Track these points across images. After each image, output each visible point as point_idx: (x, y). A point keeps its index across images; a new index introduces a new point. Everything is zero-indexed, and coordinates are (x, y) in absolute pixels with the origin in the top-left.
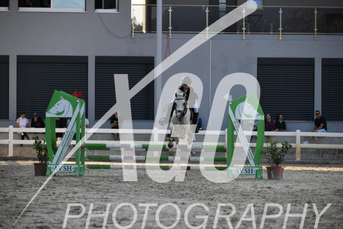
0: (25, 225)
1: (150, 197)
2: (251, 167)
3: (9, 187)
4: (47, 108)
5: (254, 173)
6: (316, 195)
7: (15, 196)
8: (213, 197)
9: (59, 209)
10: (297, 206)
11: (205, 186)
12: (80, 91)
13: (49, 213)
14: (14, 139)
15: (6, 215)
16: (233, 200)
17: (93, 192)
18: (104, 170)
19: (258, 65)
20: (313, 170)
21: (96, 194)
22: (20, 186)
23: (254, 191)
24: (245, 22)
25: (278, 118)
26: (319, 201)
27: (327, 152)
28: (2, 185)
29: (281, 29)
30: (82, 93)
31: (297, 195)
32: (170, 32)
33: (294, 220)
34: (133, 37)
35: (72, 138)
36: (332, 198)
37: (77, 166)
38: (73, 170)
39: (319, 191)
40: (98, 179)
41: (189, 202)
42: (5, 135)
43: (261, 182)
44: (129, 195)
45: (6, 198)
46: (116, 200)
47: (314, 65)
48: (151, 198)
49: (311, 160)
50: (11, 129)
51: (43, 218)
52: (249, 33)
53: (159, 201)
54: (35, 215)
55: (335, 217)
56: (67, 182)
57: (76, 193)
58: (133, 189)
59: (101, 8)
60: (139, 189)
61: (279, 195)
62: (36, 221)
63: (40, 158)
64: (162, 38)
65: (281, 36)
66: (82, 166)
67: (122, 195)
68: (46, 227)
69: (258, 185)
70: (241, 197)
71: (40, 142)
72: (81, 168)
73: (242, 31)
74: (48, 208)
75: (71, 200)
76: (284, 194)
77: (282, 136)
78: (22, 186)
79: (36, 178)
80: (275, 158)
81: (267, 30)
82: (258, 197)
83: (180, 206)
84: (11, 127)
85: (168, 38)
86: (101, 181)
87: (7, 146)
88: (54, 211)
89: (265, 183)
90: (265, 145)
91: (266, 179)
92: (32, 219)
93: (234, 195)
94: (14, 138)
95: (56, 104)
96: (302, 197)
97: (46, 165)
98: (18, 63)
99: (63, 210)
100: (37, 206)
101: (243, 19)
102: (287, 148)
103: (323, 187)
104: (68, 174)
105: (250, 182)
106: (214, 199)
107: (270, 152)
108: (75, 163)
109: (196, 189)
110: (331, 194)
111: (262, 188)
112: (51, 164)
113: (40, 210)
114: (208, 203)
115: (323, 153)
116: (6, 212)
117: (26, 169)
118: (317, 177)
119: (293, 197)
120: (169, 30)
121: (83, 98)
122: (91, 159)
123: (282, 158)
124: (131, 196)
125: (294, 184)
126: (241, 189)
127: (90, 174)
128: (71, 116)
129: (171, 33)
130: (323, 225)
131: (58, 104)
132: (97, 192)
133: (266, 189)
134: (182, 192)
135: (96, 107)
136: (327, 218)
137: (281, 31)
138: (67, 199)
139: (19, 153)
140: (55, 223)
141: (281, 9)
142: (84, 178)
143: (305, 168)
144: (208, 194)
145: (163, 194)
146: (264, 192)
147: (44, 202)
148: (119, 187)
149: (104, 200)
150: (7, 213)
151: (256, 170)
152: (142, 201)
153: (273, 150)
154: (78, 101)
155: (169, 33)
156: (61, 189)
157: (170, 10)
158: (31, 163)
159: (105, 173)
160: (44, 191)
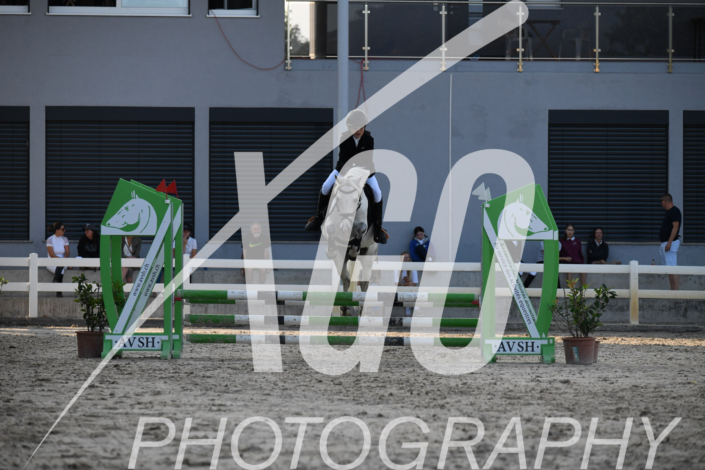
0: (41, 462)
1: (312, 402)
2: (531, 338)
3: (20, 382)
4: (102, 217)
5: (537, 350)
6: (662, 396)
7: (29, 401)
8: (445, 401)
9: (116, 428)
10: (618, 420)
11: (431, 379)
12: (172, 180)
13: (94, 436)
14: (39, 281)
15: (5, 441)
16: (486, 407)
17: (194, 393)
18: (226, 345)
19: (550, 125)
20: (663, 345)
21: (201, 395)
22: (43, 380)
23: (533, 389)
24: (523, 35)
25: (593, 236)
26: (667, 410)
27: (696, 308)
28: (7, 378)
29: (597, 50)
30: (178, 185)
31: (622, 398)
32: (366, 56)
33: (607, 450)
34: (289, 67)
35: (156, 278)
36: (694, 404)
37: (166, 338)
38: (157, 346)
39: (669, 388)
40: (209, 364)
41: (393, 412)
42: (22, 273)
43: (550, 369)
44: (270, 398)
45: (11, 404)
46: (240, 408)
47: (667, 126)
48: (315, 404)
49: (661, 323)
50: (34, 261)
51: (81, 447)
52: (531, 58)
53: (330, 411)
54: (67, 440)
55: (695, 444)
56: (143, 371)
57: (158, 393)
58: (281, 384)
59: (221, 7)
60: (292, 386)
61: (584, 398)
62: (66, 454)
63: (89, 320)
64: (350, 70)
65: (597, 64)
66: (176, 337)
67: (254, 397)
68: (84, 466)
69: (544, 375)
70: (503, 401)
71: (90, 287)
72: (174, 340)
73: (517, 54)
74: (94, 425)
75: (147, 408)
76: (595, 394)
77: (600, 274)
78: (48, 380)
79: (80, 363)
80: (582, 319)
81: (568, 52)
82: (539, 402)
83: (373, 420)
84: (34, 256)
85: (362, 70)
86: (215, 369)
87: (25, 296)
88: (106, 432)
89: (559, 372)
90: (560, 292)
91: (561, 365)
92: (59, 448)
93: (489, 397)
94: (41, 280)
95: (123, 208)
96: (632, 402)
97: (101, 335)
98: (47, 122)
99: (126, 430)
100: (73, 422)
101: (518, 28)
102: (607, 300)
103: (679, 380)
104: (148, 354)
105: (528, 370)
106: (448, 406)
107: (570, 307)
108: (161, 331)
109: (412, 385)
110: (694, 396)
111: (550, 382)
112: (112, 334)
113: (79, 429)
114: (432, 414)
115: (686, 310)
116: (5, 433)
117: (61, 345)
118: (670, 359)
119: (614, 402)
120: (363, 53)
121: (179, 194)
122: (195, 322)
123: (596, 319)
124: (273, 400)
125: (619, 374)
126: (506, 385)
127: (194, 355)
128: (153, 234)
129: (369, 59)
130: (668, 460)
131: (127, 209)
132: (204, 391)
133: (560, 385)
134: (382, 392)
135: (210, 213)
136: (678, 446)
137: (597, 55)
138: (138, 406)
139: (50, 311)
140: (104, 458)
141: (597, 9)
142: (180, 362)
143: (648, 341)
144: (435, 396)
145: (341, 396)
146: (554, 391)
147: (89, 412)
148: (250, 380)
149: (214, 408)
150: (6, 437)
151: (542, 345)
152: (295, 410)
153: (577, 304)
154: (168, 201)
155: (364, 59)
156: (129, 385)
157: (366, 12)
158: (72, 331)
159: (226, 351)
160: (93, 390)
